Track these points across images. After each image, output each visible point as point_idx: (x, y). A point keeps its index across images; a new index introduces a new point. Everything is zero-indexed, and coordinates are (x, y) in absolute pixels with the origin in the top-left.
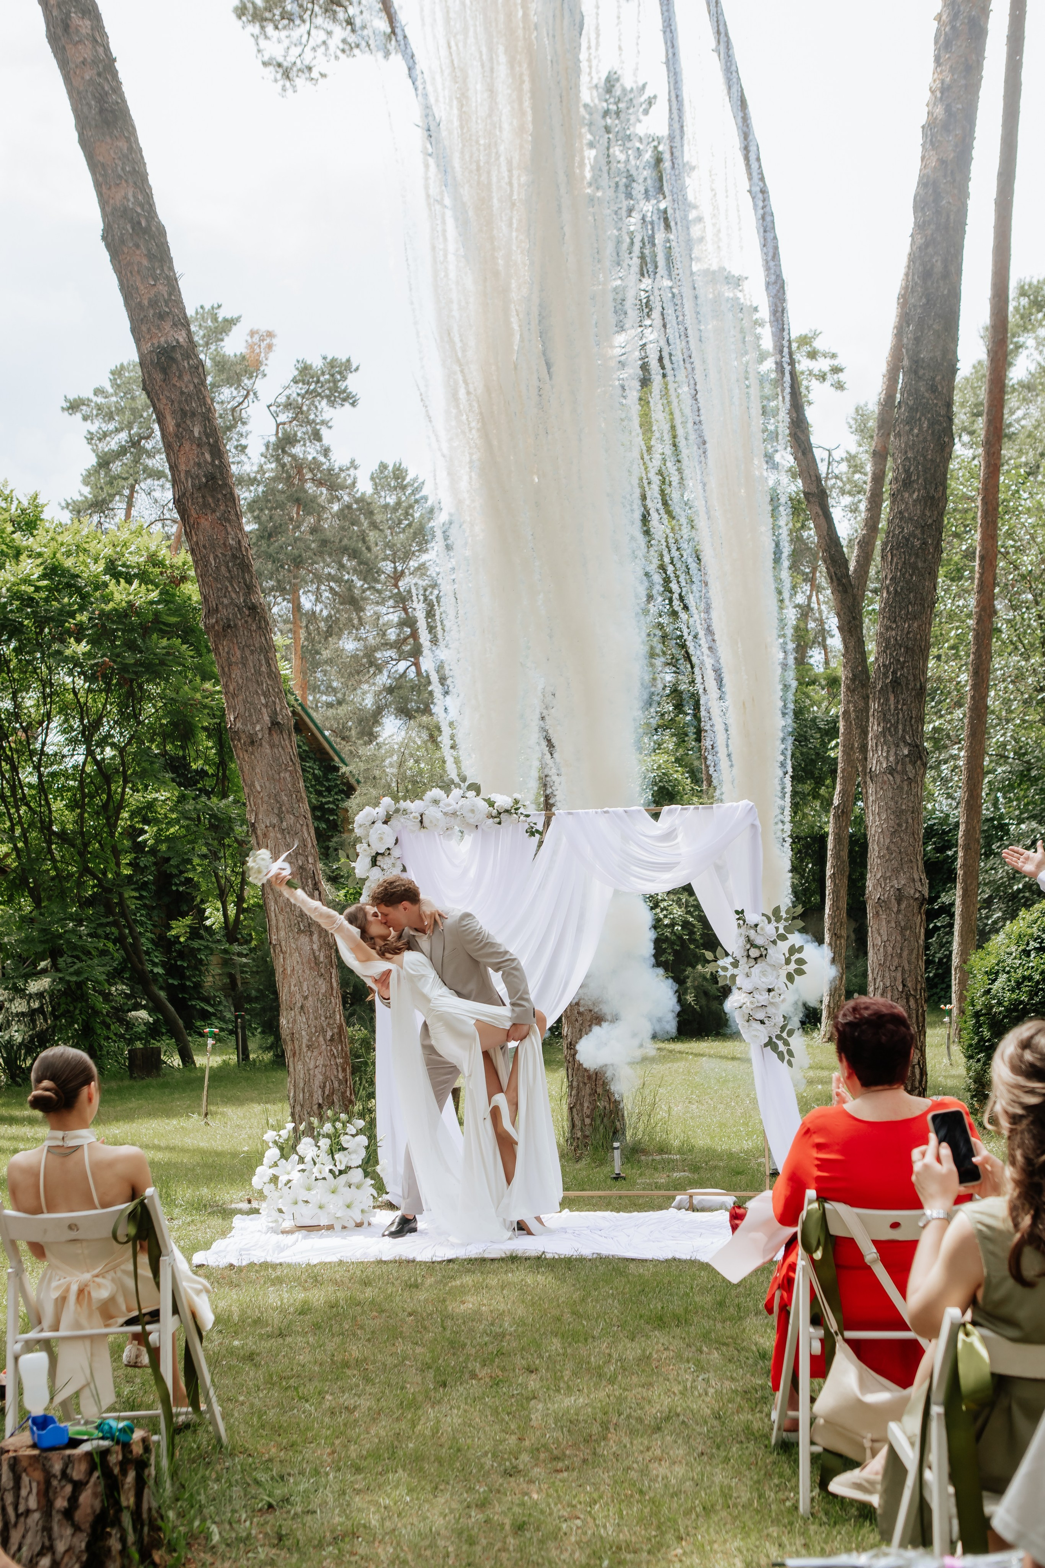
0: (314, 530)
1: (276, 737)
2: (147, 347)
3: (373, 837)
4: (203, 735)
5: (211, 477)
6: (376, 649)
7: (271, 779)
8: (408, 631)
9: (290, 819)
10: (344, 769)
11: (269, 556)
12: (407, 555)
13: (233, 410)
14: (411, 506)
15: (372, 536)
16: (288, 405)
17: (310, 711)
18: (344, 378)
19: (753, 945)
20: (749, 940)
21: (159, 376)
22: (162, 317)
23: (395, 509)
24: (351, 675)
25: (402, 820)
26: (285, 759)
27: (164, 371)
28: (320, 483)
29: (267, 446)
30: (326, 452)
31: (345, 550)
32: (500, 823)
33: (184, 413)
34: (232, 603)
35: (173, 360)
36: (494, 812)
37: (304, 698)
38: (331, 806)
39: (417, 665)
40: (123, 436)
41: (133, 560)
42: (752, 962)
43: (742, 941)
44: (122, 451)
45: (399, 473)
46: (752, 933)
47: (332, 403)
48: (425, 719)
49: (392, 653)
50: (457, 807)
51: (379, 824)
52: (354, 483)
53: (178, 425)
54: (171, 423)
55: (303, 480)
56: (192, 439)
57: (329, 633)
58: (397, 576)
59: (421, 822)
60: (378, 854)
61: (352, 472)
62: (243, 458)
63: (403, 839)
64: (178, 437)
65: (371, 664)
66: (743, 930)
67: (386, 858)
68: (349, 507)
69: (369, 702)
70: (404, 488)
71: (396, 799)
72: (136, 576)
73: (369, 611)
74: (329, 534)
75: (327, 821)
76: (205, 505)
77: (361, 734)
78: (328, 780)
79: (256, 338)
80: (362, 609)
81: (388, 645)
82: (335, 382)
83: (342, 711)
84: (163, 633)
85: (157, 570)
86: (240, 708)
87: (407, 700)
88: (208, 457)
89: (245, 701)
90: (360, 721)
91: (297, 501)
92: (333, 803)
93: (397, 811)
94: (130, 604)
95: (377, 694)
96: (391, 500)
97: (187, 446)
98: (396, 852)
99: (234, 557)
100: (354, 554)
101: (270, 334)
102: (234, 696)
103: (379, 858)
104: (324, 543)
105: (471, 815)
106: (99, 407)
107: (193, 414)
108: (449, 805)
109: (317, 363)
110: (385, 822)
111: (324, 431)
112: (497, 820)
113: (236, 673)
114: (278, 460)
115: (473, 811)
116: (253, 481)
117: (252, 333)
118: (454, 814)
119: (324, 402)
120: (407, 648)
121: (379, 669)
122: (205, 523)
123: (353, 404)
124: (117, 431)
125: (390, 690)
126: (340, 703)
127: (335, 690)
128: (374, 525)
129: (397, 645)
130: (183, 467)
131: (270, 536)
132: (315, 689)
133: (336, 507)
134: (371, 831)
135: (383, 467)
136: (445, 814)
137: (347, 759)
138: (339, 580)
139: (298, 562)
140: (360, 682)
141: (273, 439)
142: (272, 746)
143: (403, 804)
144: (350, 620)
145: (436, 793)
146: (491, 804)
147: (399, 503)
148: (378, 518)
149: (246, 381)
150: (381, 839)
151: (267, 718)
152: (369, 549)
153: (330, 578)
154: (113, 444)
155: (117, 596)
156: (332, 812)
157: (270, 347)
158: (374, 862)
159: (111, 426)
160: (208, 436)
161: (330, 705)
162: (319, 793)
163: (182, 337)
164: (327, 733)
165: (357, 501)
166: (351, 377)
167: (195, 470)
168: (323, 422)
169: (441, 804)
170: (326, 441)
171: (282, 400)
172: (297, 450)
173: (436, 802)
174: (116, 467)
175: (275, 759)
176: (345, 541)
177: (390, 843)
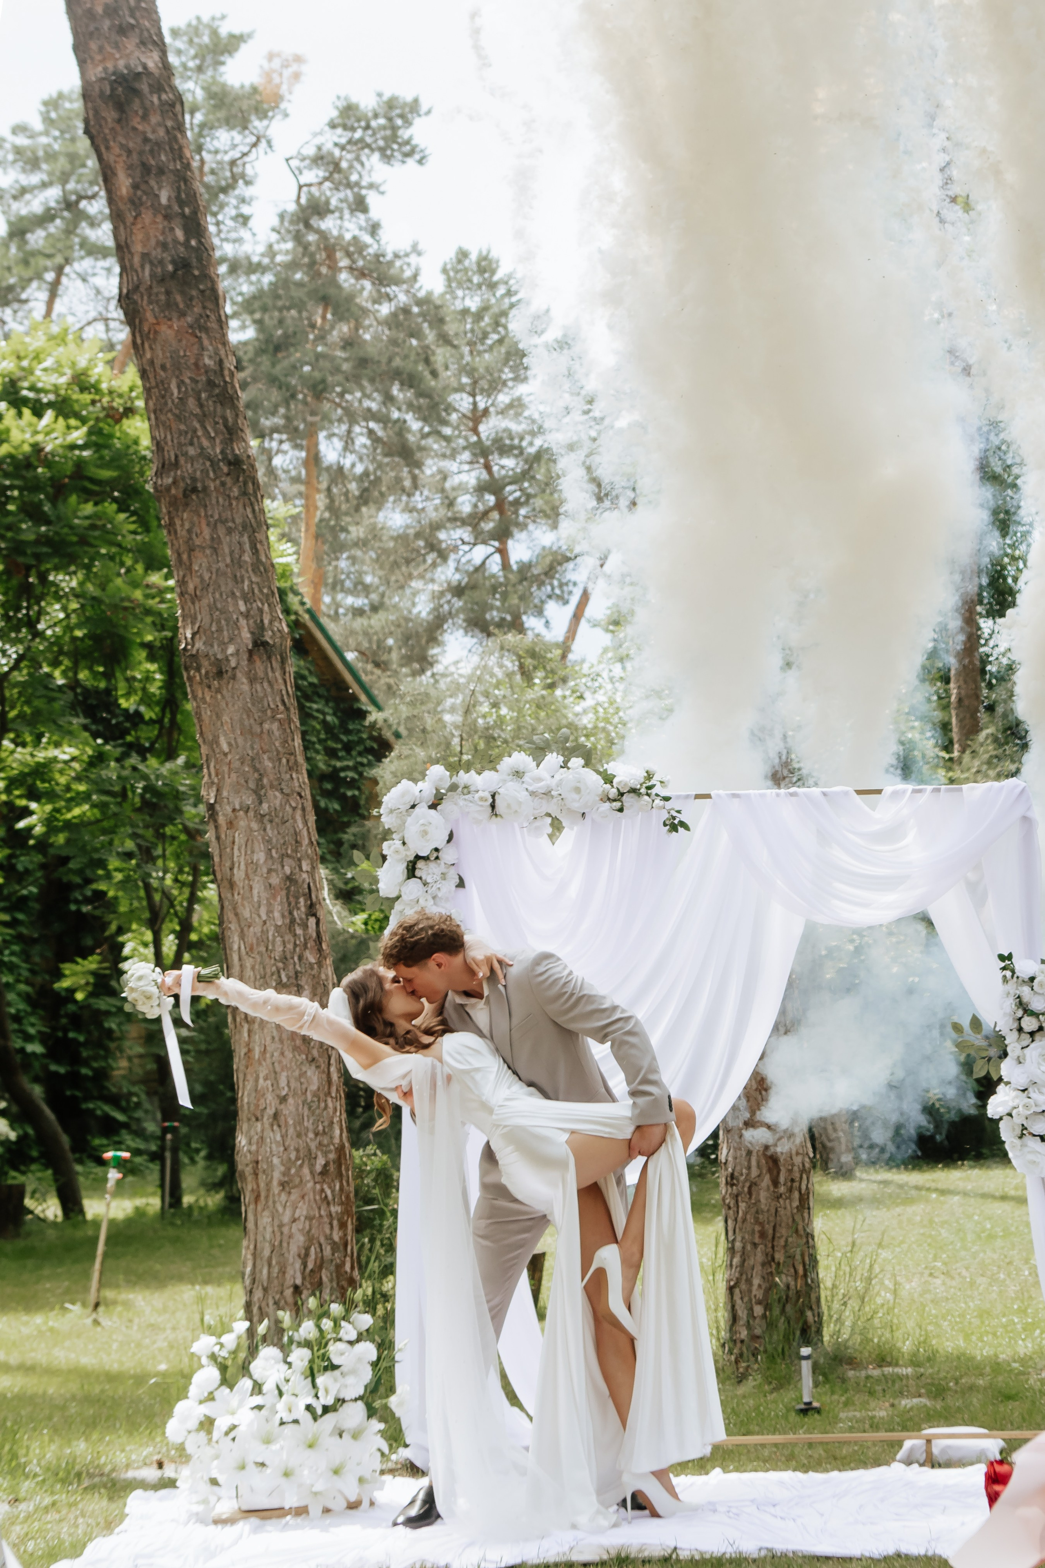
0: (348, 343)
1: (259, 666)
2: (96, 72)
3: (412, 827)
4: (141, 654)
5: (183, 265)
6: (436, 526)
7: (248, 732)
8: (491, 499)
9: (275, 798)
10: (374, 716)
11: (273, 380)
12: (495, 385)
13: (233, 163)
14: (504, 314)
15: (441, 355)
16: (319, 159)
17: (324, 621)
18: (408, 123)
19: (1028, 1012)
20: (1021, 1003)
21: (110, 115)
22: (123, 30)
23: (478, 316)
24: (395, 565)
25: (461, 803)
26: (273, 701)
27: (121, 107)
28: (362, 274)
29: (282, 216)
30: (374, 229)
31: (397, 374)
32: (621, 810)
33: (146, 169)
34: (203, 454)
35: (136, 92)
36: (613, 793)
37: (317, 600)
38: (351, 774)
39: (503, 552)
40: (53, 194)
41: (46, 380)
42: (1027, 1039)
43: (1010, 1004)
44: (47, 217)
45: (486, 266)
46: (1025, 991)
47: (387, 158)
48: (511, 638)
49: (464, 533)
50: (553, 783)
51: (422, 810)
52: (415, 277)
53: (135, 187)
54: (124, 183)
55: (334, 268)
56: (156, 208)
57: (365, 498)
58: (477, 417)
59: (493, 806)
60: (418, 857)
61: (413, 259)
62: (244, 233)
63: (463, 834)
64: (135, 203)
65: (432, 546)
66: (1011, 987)
67: (432, 865)
68: (406, 311)
69: (423, 608)
70: (492, 286)
71: (453, 768)
72: (50, 405)
73: (430, 468)
74: (372, 351)
75: (343, 799)
76: (169, 305)
77: (407, 660)
78: (348, 732)
79: (276, 64)
80: (419, 465)
81: (457, 520)
82: (394, 129)
83: (377, 621)
84: (87, 495)
85: (87, 397)
86: (203, 617)
87: (486, 607)
88: (180, 234)
89: (212, 608)
90: (407, 638)
91: (325, 300)
92: (354, 769)
93: (453, 788)
94: (37, 449)
95: (437, 596)
96: (473, 303)
97: (147, 217)
98: (447, 856)
99: (211, 384)
100: (410, 381)
101: (298, 59)
102: (195, 598)
103: (420, 864)
104: (363, 362)
105: (575, 796)
106: (18, 151)
107: (161, 171)
108: (540, 780)
109: (367, 102)
110: (433, 806)
111: (372, 198)
112: (617, 805)
113: (200, 563)
114: (298, 238)
115: (577, 790)
116: (253, 268)
117: (271, 57)
118: (548, 794)
119: (376, 156)
120: (488, 526)
121: (443, 556)
122: (167, 332)
123: (420, 162)
124: (44, 185)
125: (458, 591)
126: (375, 608)
127: (367, 589)
128: (445, 339)
129: (474, 521)
130: (138, 248)
131: (277, 348)
132: (336, 586)
133: (385, 309)
134: (409, 820)
135: (463, 255)
136: (533, 794)
137: (380, 697)
138: (383, 420)
139: (319, 389)
140: (410, 577)
141: (292, 207)
142: (252, 680)
143: (463, 777)
144: (398, 480)
145: (520, 759)
146: (609, 779)
147: (485, 309)
148: (451, 328)
149: (257, 124)
150: (425, 833)
151: (246, 635)
152: (434, 374)
153: (370, 415)
154: (35, 205)
155: (16, 436)
156: (352, 784)
157: (297, 76)
158: (411, 871)
159: (35, 179)
160: (181, 203)
161: (358, 612)
162: (331, 753)
163: (152, 61)
164: (350, 656)
165: (419, 303)
166: (418, 122)
167: (157, 253)
168: (371, 186)
169: (526, 778)
170: (375, 213)
171: (311, 151)
172: (329, 224)
173: (518, 774)
174: (37, 238)
175: (256, 700)
176: (397, 362)
177: (439, 840)
